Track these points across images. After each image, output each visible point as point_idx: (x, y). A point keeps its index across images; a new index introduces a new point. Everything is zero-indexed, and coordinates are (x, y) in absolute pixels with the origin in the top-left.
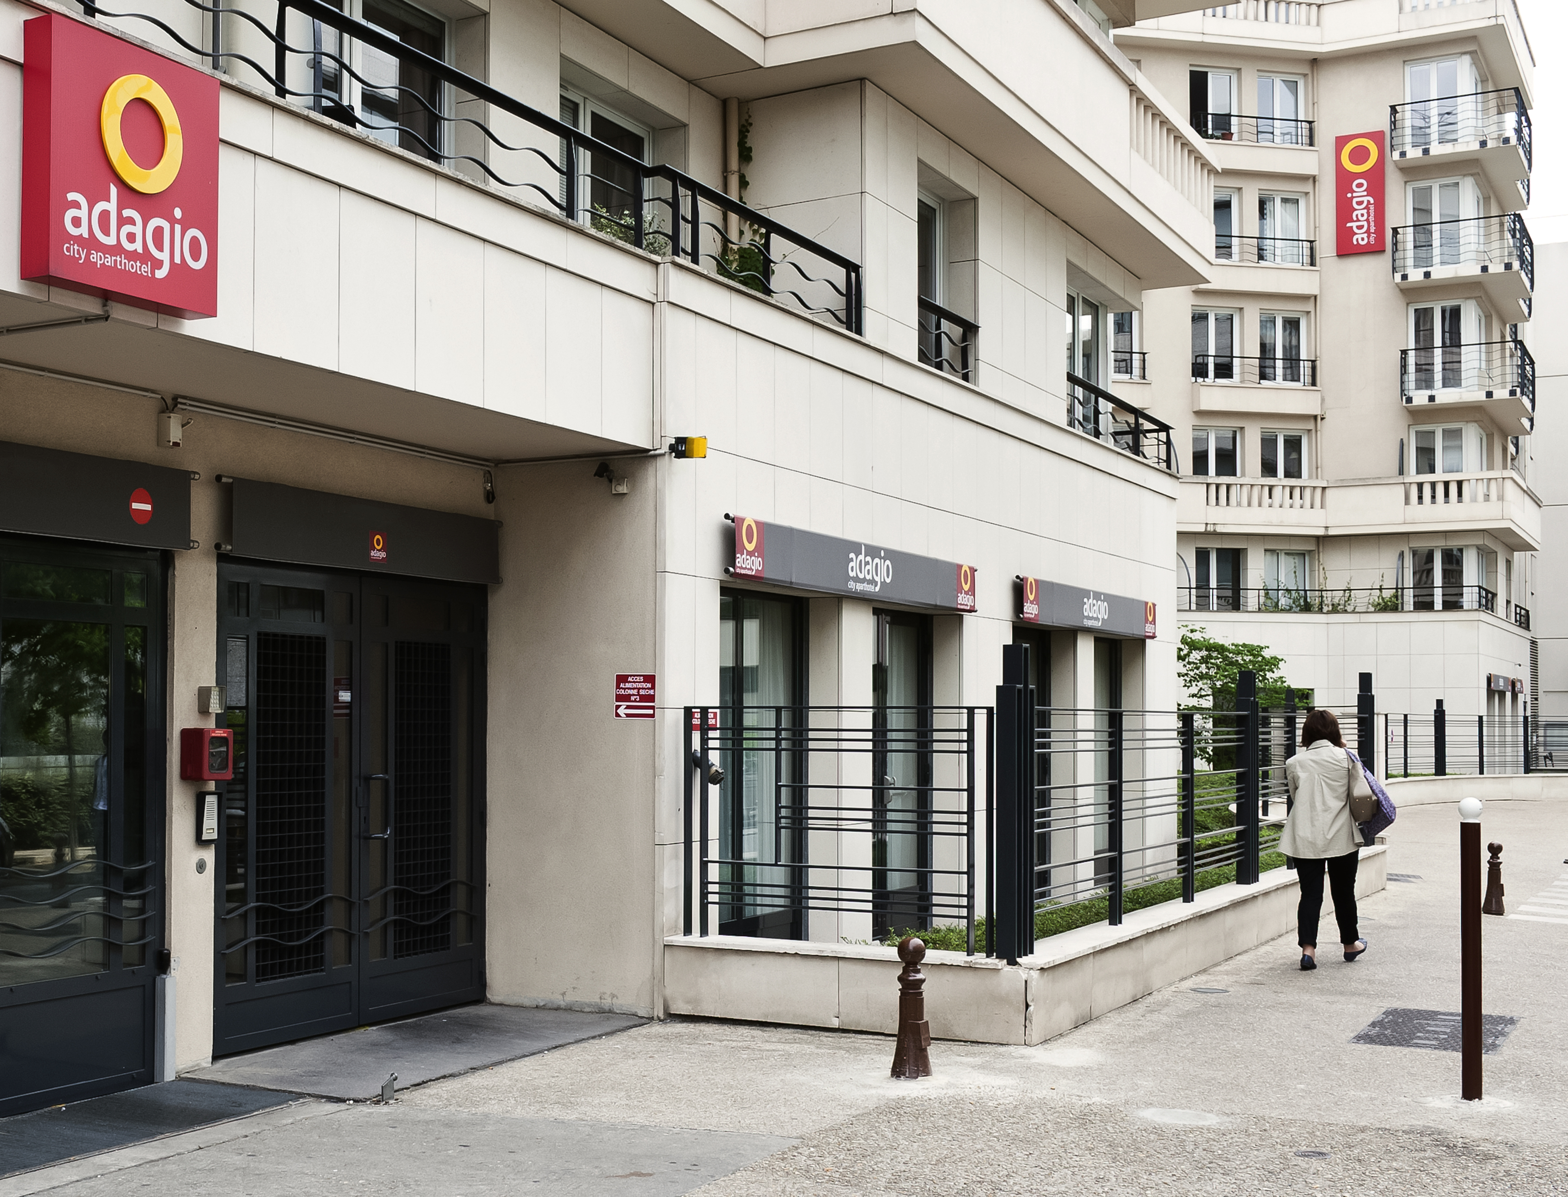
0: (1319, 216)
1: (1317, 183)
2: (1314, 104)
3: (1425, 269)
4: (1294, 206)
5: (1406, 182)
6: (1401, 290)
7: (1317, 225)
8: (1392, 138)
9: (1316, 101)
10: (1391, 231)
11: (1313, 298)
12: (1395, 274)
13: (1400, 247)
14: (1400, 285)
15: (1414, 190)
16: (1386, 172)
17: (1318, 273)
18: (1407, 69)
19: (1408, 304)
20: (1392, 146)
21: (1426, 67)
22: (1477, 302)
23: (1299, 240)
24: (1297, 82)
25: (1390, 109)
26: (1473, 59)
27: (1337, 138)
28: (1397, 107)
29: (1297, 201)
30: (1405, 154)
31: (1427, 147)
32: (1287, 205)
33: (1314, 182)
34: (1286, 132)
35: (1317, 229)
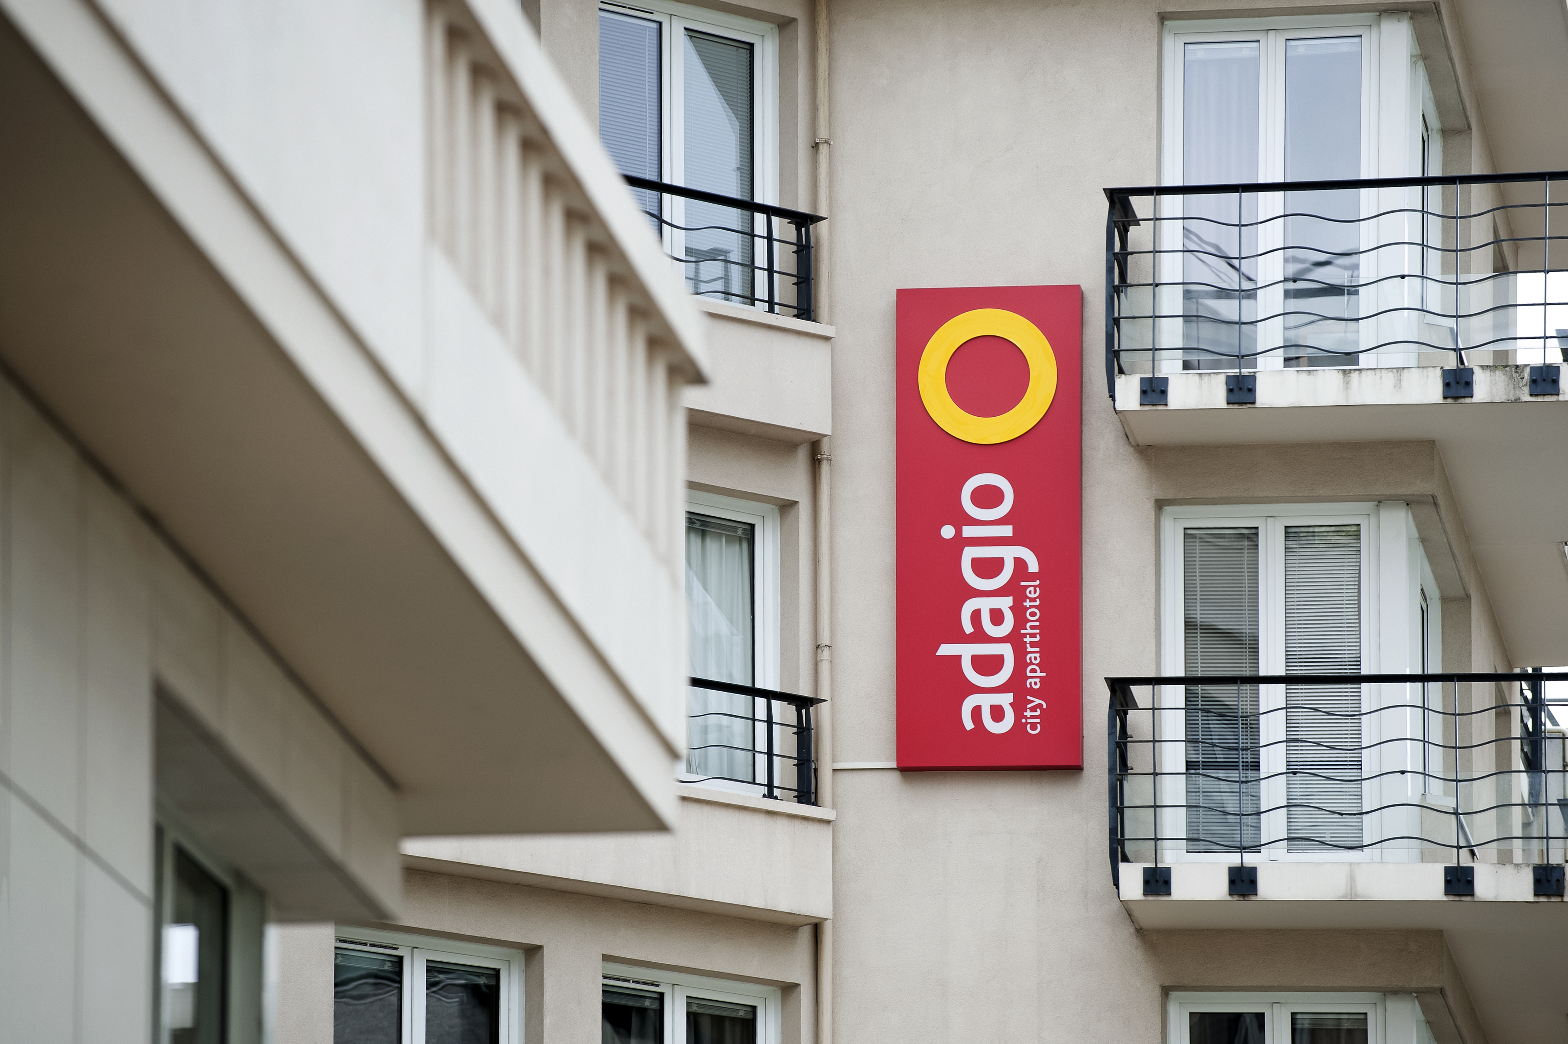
0: (832, 600)
1: (825, 468)
2: (815, 146)
3: (1234, 859)
4: (735, 554)
5: (1160, 505)
6: (1141, 932)
7: (825, 639)
8: (1114, 322)
9: (823, 134)
10: (1106, 693)
11: (805, 935)
12: (1122, 866)
13: (1139, 757)
14: (1136, 913)
15: (1189, 535)
16: (1087, 453)
17: (827, 831)
18: (1173, 47)
19: (1166, 991)
20: (1113, 355)
21: (1246, 50)
22: (1425, 1009)
23: (753, 692)
24: (752, 45)
25: (1106, 204)
26: (1420, 38)
27: (900, 293)
28: (1134, 200)
29: (749, 532)
30: (1164, 393)
31: (1245, 371)
32: (712, 546)
33: (815, 461)
34: (705, 247)
35: (825, 654)
